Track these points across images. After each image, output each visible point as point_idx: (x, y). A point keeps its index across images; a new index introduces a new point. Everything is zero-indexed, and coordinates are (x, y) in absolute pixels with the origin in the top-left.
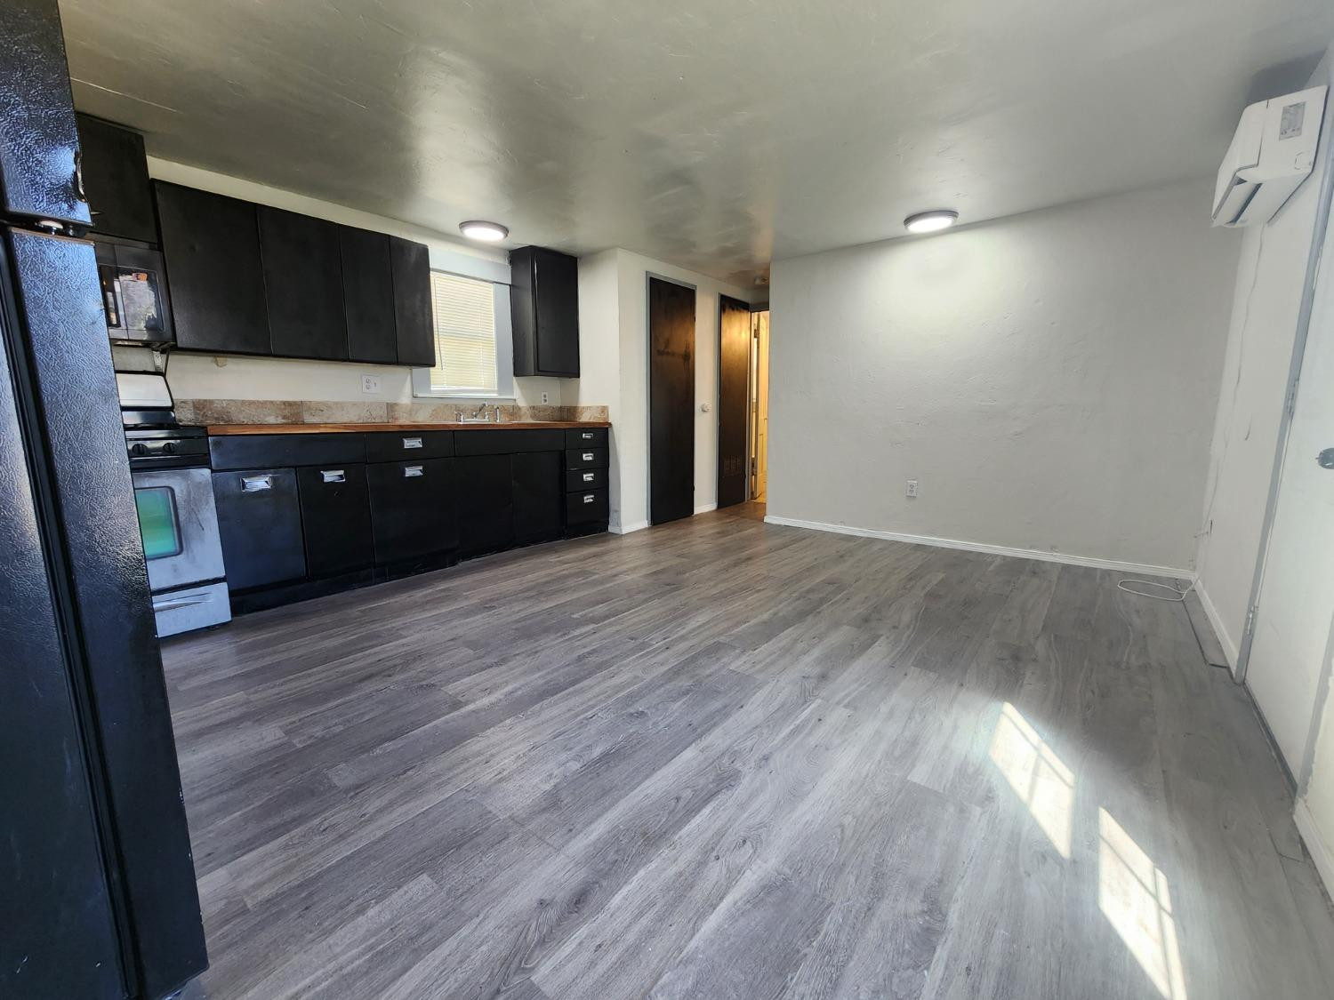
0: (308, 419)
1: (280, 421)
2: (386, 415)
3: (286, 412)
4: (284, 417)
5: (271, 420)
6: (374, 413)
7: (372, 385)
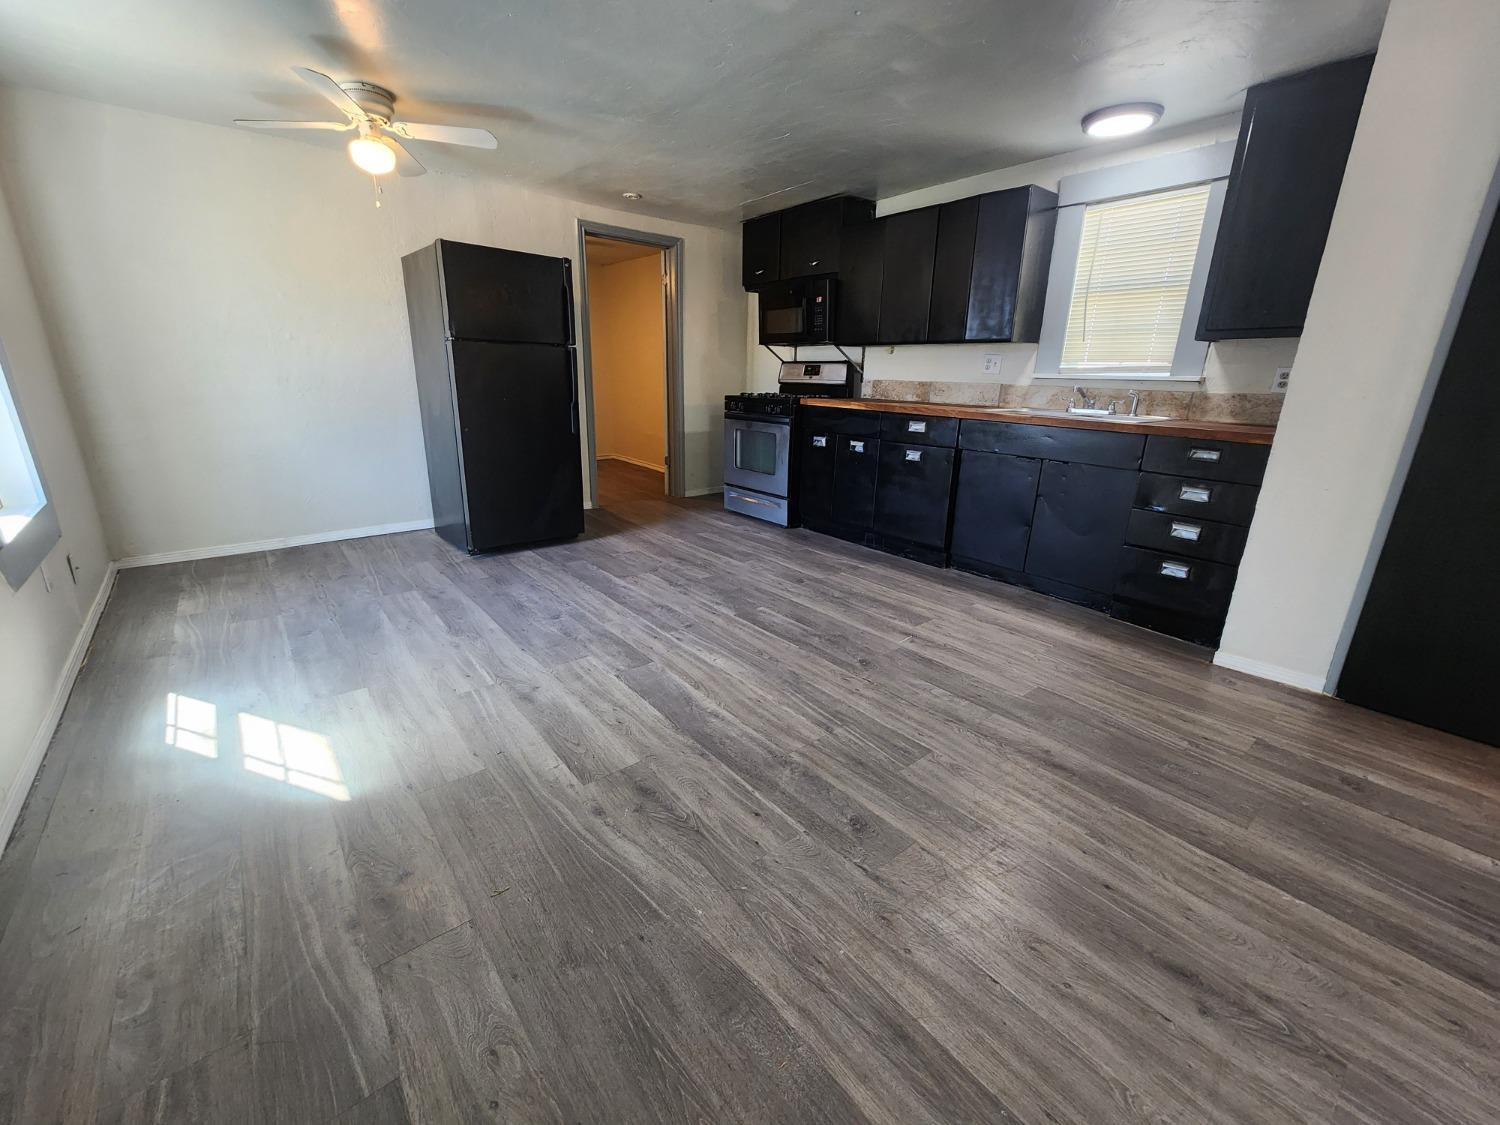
0: (934, 399)
1: (915, 399)
2: (997, 398)
3: (919, 392)
4: (918, 396)
5: (909, 398)
6: (986, 396)
7: (992, 364)
